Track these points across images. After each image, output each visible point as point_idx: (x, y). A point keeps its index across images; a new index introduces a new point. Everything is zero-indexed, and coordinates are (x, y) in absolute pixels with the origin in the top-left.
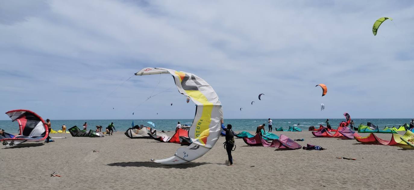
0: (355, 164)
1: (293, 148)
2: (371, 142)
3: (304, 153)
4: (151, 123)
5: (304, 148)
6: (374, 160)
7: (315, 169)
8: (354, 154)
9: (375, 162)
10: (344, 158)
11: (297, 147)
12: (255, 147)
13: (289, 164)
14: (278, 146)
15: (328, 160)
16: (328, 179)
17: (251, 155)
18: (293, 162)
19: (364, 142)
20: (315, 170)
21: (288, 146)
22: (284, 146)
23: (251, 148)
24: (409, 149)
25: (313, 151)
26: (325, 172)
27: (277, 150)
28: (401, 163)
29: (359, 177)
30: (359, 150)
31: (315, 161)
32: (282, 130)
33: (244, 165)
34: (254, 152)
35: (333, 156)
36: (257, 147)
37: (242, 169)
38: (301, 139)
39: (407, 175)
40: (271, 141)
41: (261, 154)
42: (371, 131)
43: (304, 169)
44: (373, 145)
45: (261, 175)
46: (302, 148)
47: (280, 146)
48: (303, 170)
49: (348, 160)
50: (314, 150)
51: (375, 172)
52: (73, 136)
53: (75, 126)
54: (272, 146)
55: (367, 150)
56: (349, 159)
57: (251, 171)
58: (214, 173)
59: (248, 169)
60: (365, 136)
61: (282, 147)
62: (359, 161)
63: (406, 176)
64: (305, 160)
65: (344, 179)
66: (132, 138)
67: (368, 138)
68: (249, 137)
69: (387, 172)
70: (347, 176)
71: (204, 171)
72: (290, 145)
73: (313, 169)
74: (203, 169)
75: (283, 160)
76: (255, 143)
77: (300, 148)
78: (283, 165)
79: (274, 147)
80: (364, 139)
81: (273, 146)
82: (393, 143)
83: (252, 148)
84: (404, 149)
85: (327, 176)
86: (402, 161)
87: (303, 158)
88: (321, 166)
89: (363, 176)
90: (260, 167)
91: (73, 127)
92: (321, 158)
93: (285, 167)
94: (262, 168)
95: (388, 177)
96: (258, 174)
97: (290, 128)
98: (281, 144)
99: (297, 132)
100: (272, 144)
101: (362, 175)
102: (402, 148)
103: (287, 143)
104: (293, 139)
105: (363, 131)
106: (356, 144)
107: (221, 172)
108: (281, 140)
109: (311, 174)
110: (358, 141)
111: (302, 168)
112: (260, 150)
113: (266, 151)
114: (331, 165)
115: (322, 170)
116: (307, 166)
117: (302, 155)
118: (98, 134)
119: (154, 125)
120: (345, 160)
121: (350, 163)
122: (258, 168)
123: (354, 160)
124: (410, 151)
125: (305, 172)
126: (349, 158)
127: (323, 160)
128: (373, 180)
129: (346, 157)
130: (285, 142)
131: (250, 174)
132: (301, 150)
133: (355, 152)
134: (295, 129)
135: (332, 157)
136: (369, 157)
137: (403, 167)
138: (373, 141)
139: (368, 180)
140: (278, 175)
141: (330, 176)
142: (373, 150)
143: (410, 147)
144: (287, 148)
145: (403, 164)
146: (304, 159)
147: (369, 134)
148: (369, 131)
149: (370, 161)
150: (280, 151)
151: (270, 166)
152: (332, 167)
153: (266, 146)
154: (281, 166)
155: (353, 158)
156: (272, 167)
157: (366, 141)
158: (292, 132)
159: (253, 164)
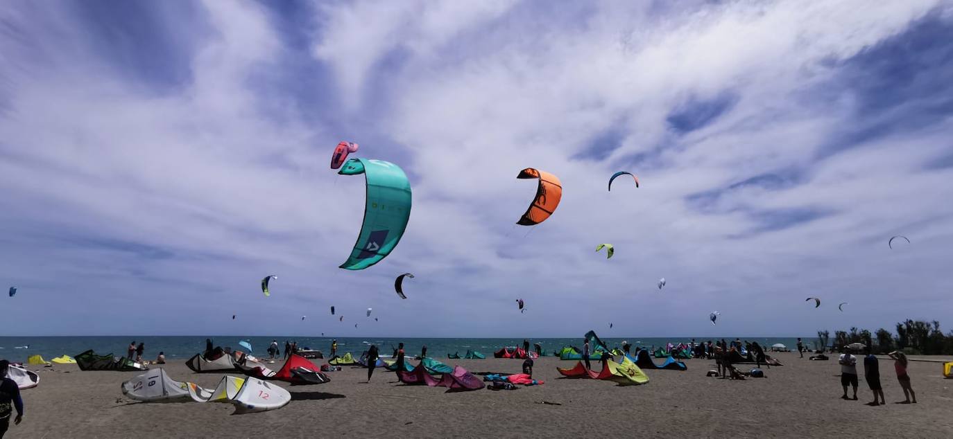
0: (562, 412)
1: (473, 388)
2: (579, 375)
3: (488, 396)
4: (246, 345)
5: (489, 387)
6: (586, 404)
7: (507, 423)
8: (559, 394)
9: (587, 408)
10: (545, 403)
11: (479, 386)
12: (416, 387)
13: (467, 415)
14: (450, 385)
15: (523, 407)
17: (408, 402)
18: (472, 413)
19: (569, 375)
20: (505, 426)
21: (465, 385)
22: (458, 383)
23: (408, 388)
25: (503, 392)
26: (519, 428)
27: (448, 392)
28: (619, 408)
29: (568, 434)
30: (565, 389)
31: (505, 410)
32: (457, 358)
33: (395, 420)
34: (413, 396)
35: (531, 399)
36: (418, 387)
37: (391, 429)
38: (486, 372)
39: (630, 427)
40: (440, 377)
41: (424, 399)
42: (577, 357)
43: (489, 424)
44: (581, 380)
46: (486, 386)
47: (453, 383)
49: (550, 406)
50: (503, 390)
51: (589, 425)
52: (83, 368)
53: (91, 351)
54: (440, 384)
55: (574, 388)
56: (552, 404)
57: (405, 432)
59: (402, 429)
60: (569, 366)
61: (456, 385)
62: (565, 407)
63: (629, 429)
64: (490, 408)
66: (199, 371)
67: (576, 369)
68: (410, 369)
69: (605, 424)
70: (550, 433)
72: (468, 382)
73: (502, 423)
74: (325, 432)
75: (457, 409)
76: (416, 380)
77: (484, 387)
78: (458, 418)
79: (445, 386)
80: (570, 371)
81: (442, 383)
82: (606, 375)
83: (411, 389)
84: (621, 385)
86: (621, 405)
87: (487, 405)
88: (513, 418)
89: (573, 433)
90: (421, 425)
91: (86, 353)
92: (513, 403)
93: (460, 421)
94: (425, 425)
95: (606, 432)
97: (468, 353)
98: (455, 380)
99: (478, 360)
100: (442, 380)
101: (572, 431)
102: (618, 384)
103: (465, 380)
104: (471, 372)
105: (567, 358)
106: (560, 378)
108: (457, 375)
110: (563, 374)
111: (486, 422)
112: (422, 392)
114: (529, 416)
115: (515, 426)
116: (493, 419)
117: (486, 399)
118: (137, 365)
119: (249, 348)
120: (547, 405)
121: (553, 410)
122: (418, 426)
123: (559, 404)
124: (628, 387)
125: (490, 430)
126: (551, 402)
127: (517, 407)
129: (548, 401)
130: (461, 379)
132: (485, 391)
133: (559, 392)
134: (476, 356)
135: (529, 402)
136: (578, 399)
137: (623, 414)
138: (581, 373)
142: (583, 388)
143: (627, 381)
144: (464, 388)
145: (623, 408)
146: (490, 406)
147: (575, 363)
148: (574, 357)
149: (580, 406)
150: (452, 394)
151: (438, 423)
152: (530, 419)
153: (431, 384)
154: (455, 422)
155: (558, 403)
156: (440, 423)
157: (573, 374)
158: (472, 361)
159: (410, 419)
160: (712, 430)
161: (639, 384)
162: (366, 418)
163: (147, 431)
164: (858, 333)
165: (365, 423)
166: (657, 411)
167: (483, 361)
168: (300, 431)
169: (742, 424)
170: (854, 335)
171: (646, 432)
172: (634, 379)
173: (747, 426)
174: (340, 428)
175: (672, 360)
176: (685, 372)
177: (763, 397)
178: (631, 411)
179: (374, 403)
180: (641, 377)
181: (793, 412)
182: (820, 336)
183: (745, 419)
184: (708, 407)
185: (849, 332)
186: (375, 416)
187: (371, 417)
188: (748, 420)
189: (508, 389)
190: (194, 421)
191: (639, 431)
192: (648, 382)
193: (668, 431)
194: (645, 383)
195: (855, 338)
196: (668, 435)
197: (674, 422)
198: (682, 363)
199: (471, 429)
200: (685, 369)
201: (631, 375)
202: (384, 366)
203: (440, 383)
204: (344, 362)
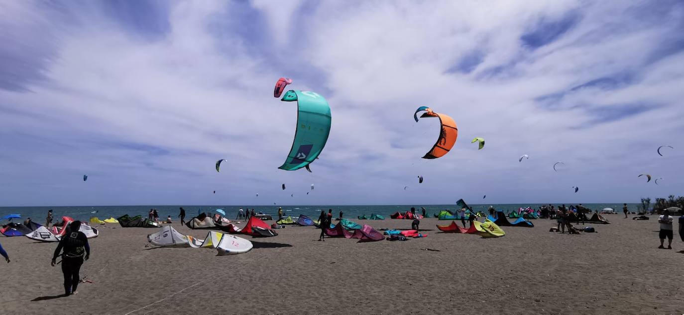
0: (440, 256)
1: (376, 239)
3: (388, 245)
4: (220, 211)
5: (388, 239)
6: (457, 251)
7: (401, 263)
8: (438, 244)
9: (458, 253)
10: (428, 250)
11: (381, 238)
12: (336, 239)
13: (373, 258)
14: (361, 238)
15: (413, 252)
16: (414, 275)
17: (332, 249)
18: (376, 256)
19: (445, 231)
20: (400, 265)
21: (371, 238)
22: (366, 237)
23: (332, 239)
24: (488, 237)
25: (398, 242)
26: (410, 266)
27: (360, 242)
28: (482, 253)
29: (445, 271)
30: (442, 240)
31: (399, 254)
32: (365, 219)
33: (323, 261)
34: (335, 245)
35: (418, 247)
36: (339, 238)
37: (321, 266)
38: (385, 228)
39: (491, 267)
40: (353, 232)
41: (343, 247)
42: (452, 218)
43: (389, 264)
44: (454, 234)
45: (342, 274)
46: (386, 238)
47: (363, 236)
48: (387, 265)
49: (432, 252)
51: (461, 265)
52: (123, 226)
53: (127, 215)
55: (449, 240)
57: (331, 269)
58: (288, 272)
59: (328, 267)
60: (446, 224)
61: (365, 238)
62: (443, 253)
65: (431, 274)
66: (193, 228)
67: (450, 227)
68: (332, 227)
69: (472, 265)
70: (432, 270)
71: (277, 270)
72: (373, 235)
73: (397, 263)
74: (277, 268)
75: (366, 254)
76: (336, 234)
77: (384, 239)
78: (366, 260)
79: (357, 238)
80: (446, 227)
82: (472, 231)
84: (484, 237)
85: (412, 272)
86: (484, 251)
88: (406, 259)
90: (341, 264)
91: (124, 216)
92: (405, 250)
93: (369, 262)
94: (344, 264)
95: (473, 270)
96: (339, 273)
97: (372, 216)
98: (364, 234)
99: (380, 221)
100: (354, 234)
101: (448, 269)
102: (482, 237)
103: (370, 234)
104: (375, 229)
105: (444, 218)
106: (439, 233)
107: (297, 270)
108: (364, 230)
109: (396, 270)
110: (440, 230)
111: (386, 263)
112: (342, 242)
113: (348, 243)
114: (417, 258)
115: (407, 265)
116: (391, 260)
117: (386, 247)
118: (155, 224)
119: (224, 213)
120: (430, 251)
121: (434, 254)
122: (339, 265)
123: (438, 251)
124: (489, 239)
125: (389, 268)
126: (433, 249)
127: (408, 253)
128: (459, 275)
129: (430, 248)
130: (367, 232)
131: (330, 273)
132: (385, 242)
133: (438, 242)
134: (378, 218)
135: (416, 249)
136: (452, 247)
137: (486, 258)
138: (454, 229)
139: (455, 274)
140: (361, 273)
141: (416, 271)
142: (455, 240)
143: (488, 235)
144: (370, 240)
145: (485, 254)
146: (388, 252)
147: (450, 222)
148: (449, 218)
149: (454, 252)
150: (362, 243)
151: (353, 263)
152: (417, 260)
153: (348, 237)
154: (364, 262)
155: (437, 249)
156: (354, 263)
157: (448, 229)
158: (375, 221)
159: (334, 260)
160: (552, 269)
161: (498, 237)
162: (303, 259)
163: (165, 265)
164: (675, 199)
165: (303, 263)
166: (510, 256)
167: (383, 221)
168: (260, 267)
169: (577, 266)
170: (672, 201)
171: (503, 270)
172: (494, 233)
173: (581, 267)
174: (287, 266)
175: (523, 220)
176: (532, 228)
177: (593, 247)
178: (491, 255)
179: (309, 250)
180: (499, 231)
181: (617, 257)
182: (643, 202)
183: (578, 262)
184: (550, 254)
185: (667, 199)
186: (309, 258)
187: (307, 259)
188: (582, 263)
189: (401, 240)
190: (193, 260)
191: (497, 269)
192: (504, 235)
193: (518, 269)
194: (501, 236)
195: (673, 203)
196: (519, 272)
197: (524, 264)
198: (530, 222)
199: (376, 267)
200: (532, 226)
201: (491, 230)
202: (314, 225)
203: (354, 236)
204: (287, 222)
